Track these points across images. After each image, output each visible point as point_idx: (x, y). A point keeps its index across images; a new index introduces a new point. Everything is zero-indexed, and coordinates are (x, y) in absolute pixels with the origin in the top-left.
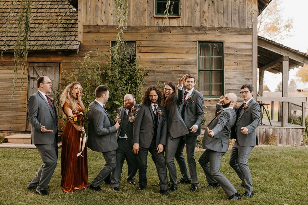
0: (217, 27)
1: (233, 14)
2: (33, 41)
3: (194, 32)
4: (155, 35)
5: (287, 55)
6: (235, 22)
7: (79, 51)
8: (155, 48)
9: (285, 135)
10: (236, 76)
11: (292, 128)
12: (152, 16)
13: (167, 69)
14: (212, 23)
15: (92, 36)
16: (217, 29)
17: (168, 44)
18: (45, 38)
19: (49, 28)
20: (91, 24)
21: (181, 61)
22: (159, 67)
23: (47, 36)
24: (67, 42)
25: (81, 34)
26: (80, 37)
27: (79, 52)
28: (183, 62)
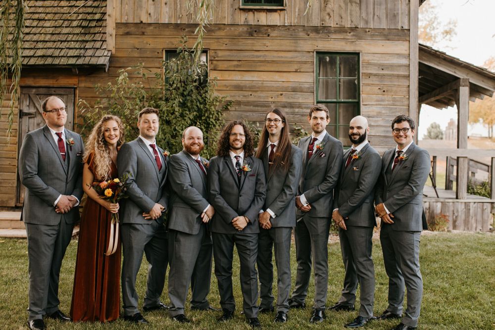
0: (349, 26)
1: (377, 5)
2: (28, 49)
3: (309, 35)
4: (241, 40)
5: (466, 77)
6: (379, 18)
7: (109, 67)
8: (240, 63)
9: (461, 214)
10: (380, 113)
11: (475, 203)
12: (237, 7)
13: (262, 100)
14: (340, 20)
15: (131, 41)
16: (349, 31)
17: (264, 56)
18: (49, 45)
19: (56, 27)
20: (131, 21)
21: (286, 85)
22: (248, 95)
23: (52, 41)
24: (88, 51)
25: (112, 38)
26: (111, 43)
27: (108, 69)
28: (290, 88)
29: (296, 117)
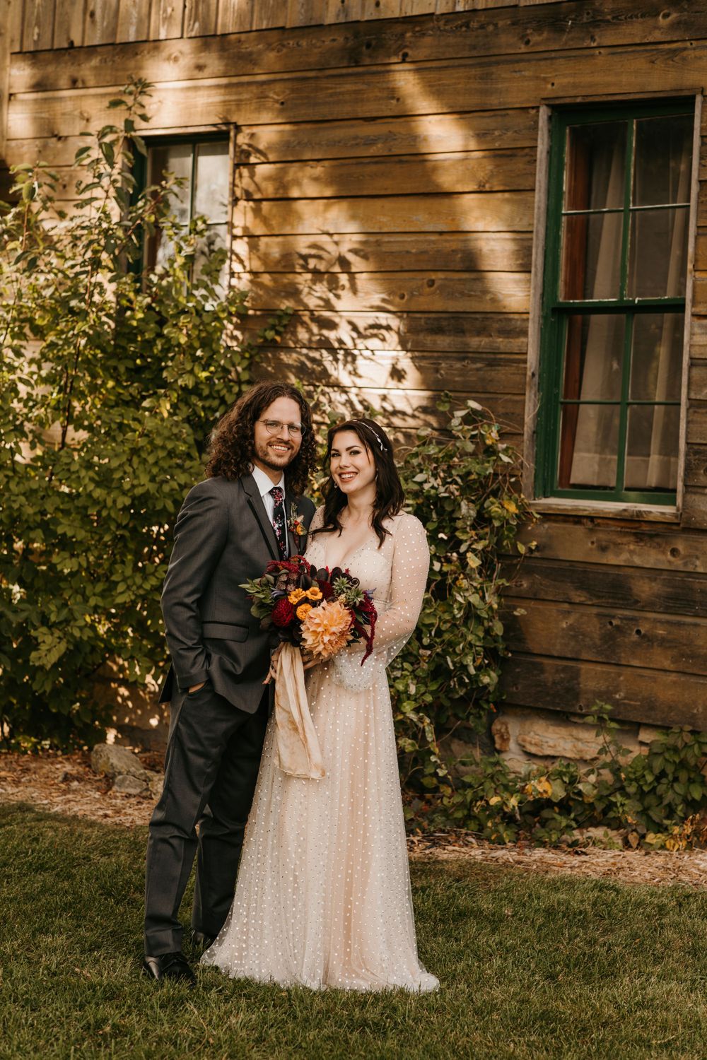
3: (527, 43)
4: (325, 83)
15: (45, 113)
16: (666, 9)
17: (385, 140)
20: (46, 43)
21: (446, 245)
25: (1, 105)
28: (459, 257)
29: (471, 370)
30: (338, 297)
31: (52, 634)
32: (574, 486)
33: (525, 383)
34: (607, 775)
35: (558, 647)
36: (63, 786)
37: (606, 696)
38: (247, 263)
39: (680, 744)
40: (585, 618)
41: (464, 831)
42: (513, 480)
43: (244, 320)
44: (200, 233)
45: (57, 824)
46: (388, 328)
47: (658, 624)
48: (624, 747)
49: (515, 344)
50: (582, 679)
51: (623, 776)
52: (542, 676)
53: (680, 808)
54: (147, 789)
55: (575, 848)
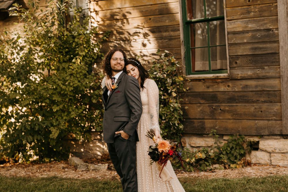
21: (153, 8)
28: (157, 11)
29: (164, 42)
30: (124, 26)
31: (55, 128)
32: (196, 71)
33: (180, 44)
34: (216, 150)
35: (198, 116)
36: (63, 170)
37: (214, 128)
38: (96, 19)
39: (236, 139)
40: (205, 107)
41: (179, 170)
42: (181, 71)
43: (97, 35)
44: (80, 12)
45: (67, 181)
46: (140, 33)
47: (226, 107)
48: (221, 141)
49: (176, 33)
50: (206, 124)
51: (221, 149)
52: (194, 125)
53: (238, 156)
54: (88, 168)
55: (211, 171)
